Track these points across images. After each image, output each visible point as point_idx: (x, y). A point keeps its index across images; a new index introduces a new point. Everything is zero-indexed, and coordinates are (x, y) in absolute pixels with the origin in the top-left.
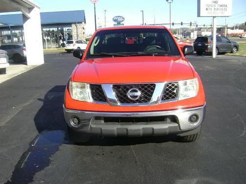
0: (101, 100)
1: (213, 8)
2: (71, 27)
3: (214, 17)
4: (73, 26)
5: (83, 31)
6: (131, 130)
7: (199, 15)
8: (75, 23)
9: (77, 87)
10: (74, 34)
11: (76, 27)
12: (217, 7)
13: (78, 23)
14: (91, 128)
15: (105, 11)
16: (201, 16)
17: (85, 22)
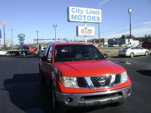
0: (83, 86)
1: (85, 31)
3: (85, 36)
6: (101, 102)
7: (77, 35)
9: (67, 79)
12: (87, 31)
14: (79, 103)
15: (12, 30)
16: (79, 35)
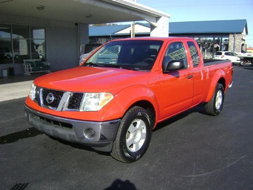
2: (228, 37)
4: (231, 36)
5: (243, 42)
8: (233, 33)
10: (231, 44)
11: (233, 38)
13: (237, 33)
17: (247, 32)
